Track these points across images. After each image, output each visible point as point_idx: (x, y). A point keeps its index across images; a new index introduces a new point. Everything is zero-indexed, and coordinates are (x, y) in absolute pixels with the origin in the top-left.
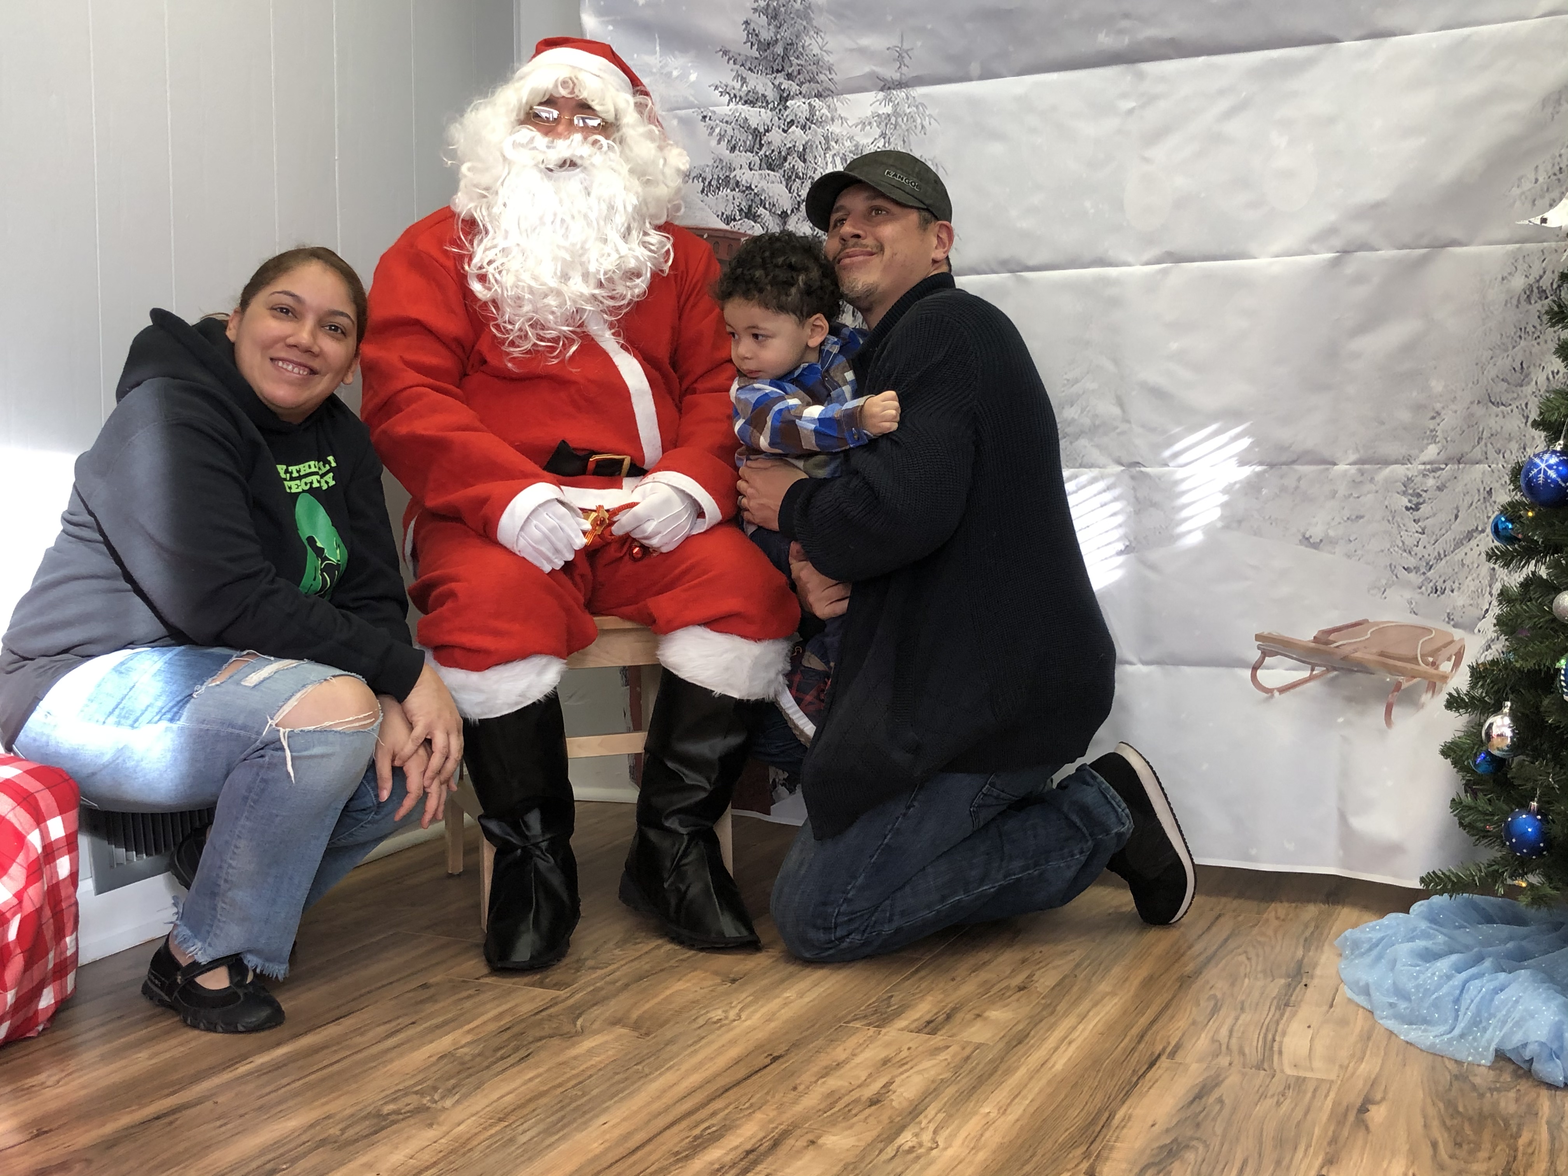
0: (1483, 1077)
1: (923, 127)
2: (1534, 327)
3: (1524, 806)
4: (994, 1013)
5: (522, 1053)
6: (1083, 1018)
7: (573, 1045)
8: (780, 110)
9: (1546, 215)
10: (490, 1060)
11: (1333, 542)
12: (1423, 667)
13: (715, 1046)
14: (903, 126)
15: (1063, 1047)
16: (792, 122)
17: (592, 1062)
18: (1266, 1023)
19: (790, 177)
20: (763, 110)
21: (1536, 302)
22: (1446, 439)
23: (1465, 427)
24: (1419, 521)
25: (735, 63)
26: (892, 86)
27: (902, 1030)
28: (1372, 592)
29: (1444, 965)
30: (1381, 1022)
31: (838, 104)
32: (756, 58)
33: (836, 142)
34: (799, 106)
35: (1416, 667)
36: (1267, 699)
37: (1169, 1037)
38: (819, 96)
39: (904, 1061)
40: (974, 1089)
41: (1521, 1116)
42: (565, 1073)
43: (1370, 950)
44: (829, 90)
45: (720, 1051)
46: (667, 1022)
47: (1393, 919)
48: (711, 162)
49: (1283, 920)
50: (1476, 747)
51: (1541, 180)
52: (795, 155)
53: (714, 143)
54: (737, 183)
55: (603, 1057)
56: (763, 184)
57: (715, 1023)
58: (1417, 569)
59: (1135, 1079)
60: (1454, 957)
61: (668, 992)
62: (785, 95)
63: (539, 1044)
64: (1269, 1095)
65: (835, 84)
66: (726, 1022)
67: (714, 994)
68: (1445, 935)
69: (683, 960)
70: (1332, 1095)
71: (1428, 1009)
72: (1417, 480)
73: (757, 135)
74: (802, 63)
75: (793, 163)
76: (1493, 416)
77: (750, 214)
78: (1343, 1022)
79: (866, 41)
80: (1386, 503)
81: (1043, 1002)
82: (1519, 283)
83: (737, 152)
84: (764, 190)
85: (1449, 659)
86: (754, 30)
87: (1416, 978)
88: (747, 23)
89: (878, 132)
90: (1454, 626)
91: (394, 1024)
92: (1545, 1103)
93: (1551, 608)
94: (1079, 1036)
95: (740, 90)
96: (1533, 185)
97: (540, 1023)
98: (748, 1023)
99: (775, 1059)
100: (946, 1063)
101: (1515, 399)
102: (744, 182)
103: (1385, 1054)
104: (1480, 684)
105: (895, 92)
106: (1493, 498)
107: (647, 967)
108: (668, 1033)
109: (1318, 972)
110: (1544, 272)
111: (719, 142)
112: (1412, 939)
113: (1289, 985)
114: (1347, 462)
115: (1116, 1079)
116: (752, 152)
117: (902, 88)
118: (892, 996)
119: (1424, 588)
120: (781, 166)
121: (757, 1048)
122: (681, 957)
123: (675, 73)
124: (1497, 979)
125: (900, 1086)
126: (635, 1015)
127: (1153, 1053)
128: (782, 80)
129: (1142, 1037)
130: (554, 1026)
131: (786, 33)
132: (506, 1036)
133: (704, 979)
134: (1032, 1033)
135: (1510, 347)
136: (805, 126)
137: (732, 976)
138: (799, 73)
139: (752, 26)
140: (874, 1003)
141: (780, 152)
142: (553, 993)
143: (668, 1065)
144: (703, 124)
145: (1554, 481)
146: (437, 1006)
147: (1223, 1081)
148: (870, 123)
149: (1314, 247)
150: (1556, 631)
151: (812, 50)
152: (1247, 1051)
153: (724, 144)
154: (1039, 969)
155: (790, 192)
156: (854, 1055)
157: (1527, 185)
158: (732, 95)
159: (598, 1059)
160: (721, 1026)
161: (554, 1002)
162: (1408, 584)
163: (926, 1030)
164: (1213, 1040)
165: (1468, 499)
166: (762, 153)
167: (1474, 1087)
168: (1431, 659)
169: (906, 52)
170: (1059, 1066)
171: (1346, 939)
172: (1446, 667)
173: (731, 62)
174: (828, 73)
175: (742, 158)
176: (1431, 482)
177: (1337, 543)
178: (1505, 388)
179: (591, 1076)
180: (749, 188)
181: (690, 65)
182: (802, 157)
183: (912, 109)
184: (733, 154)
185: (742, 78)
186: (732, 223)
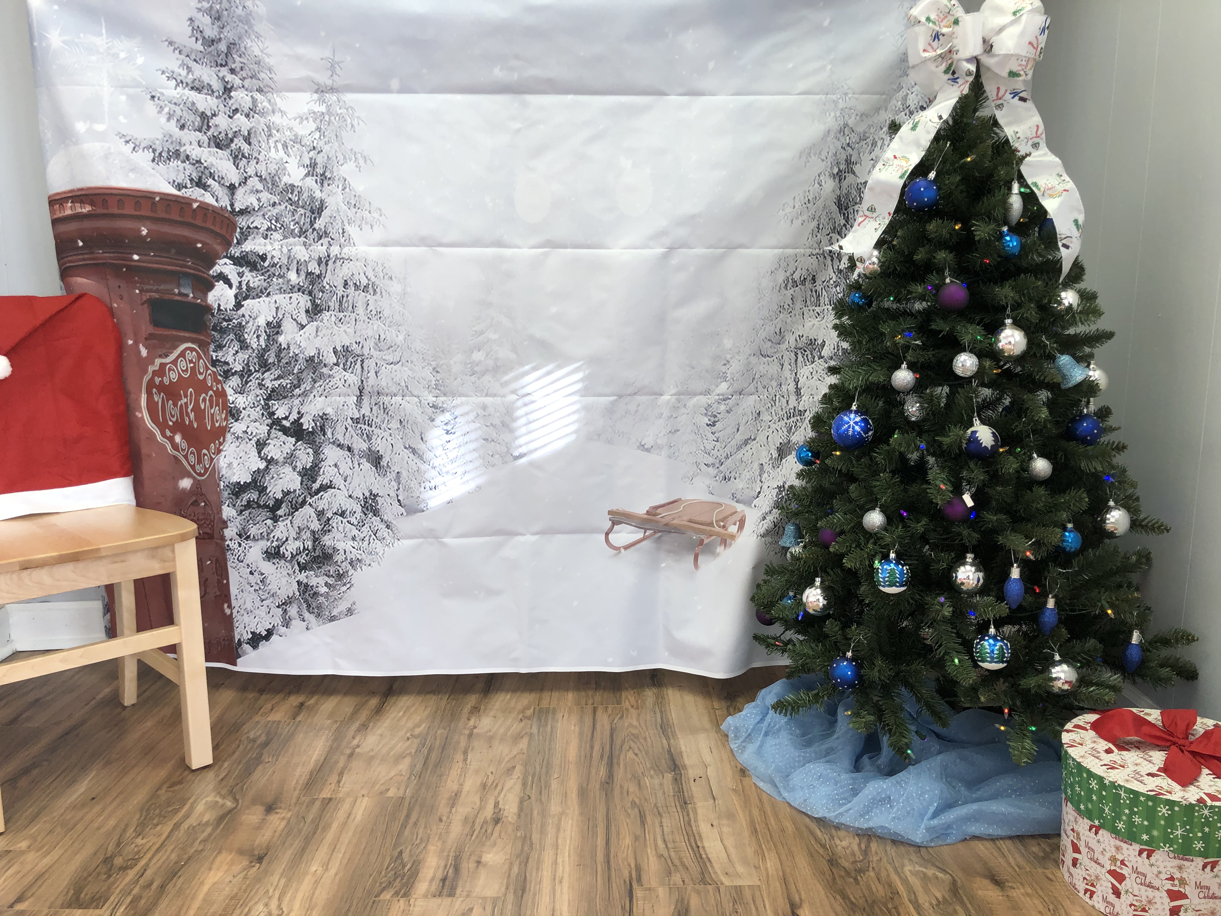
1: (352, 126)
2: (789, 305)
3: (843, 655)
4: (488, 856)
8: (225, 99)
11: (660, 448)
12: (719, 530)
14: (336, 123)
16: (236, 111)
18: (683, 827)
19: (236, 156)
20: (209, 97)
21: (790, 289)
22: (733, 379)
23: (745, 371)
24: (715, 433)
25: (180, 53)
26: (324, 89)
28: (684, 480)
31: (278, 100)
32: (201, 52)
33: (277, 131)
34: (242, 98)
35: (713, 529)
36: (616, 555)
37: (627, 859)
38: (260, 90)
44: (269, 87)
48: (160, 137)
49: (637, 708)
52: (241, 138)
53: (163, 120)
54: (188, 157)
56: (212, 160)
58: (713, 465)
62: (229, 86)
65: (275, 83)
67: (248, 882)
70: (767, 904)
72: (714, 406)
73: (204, 117)
74: (245, 61)
76: (762, 364)
77: (200, 184)
79: (303, 50)
80: (694, 421)
81: (519, 834)
82: (780, 275)
83: (186, 130)
84: (213, 165)
85: (734, 525)
86: (198, 27)
88: (191, 19)
89: (312, 126)
90: (737, 502)
94: (563, 872)
95: (186, 77)
101: (776, 352)
102: (194, 157)
105: (327, 96)
106: (763, 418)
110: (796, 269)
111: (168, 120)
114: (671, 393)
116: (201, 132)
117: (334, 92)
119: (717, 477)
120: (228, 146)
123: (122, 55)
127: (625, 881)
128: (226, 73)
129: (608, 862)
131: (229, 34)
133: (232, 863)
135: (774, 318)
136: (248, 115)
137: (256, 853)
138: (242, 69)
139: (196, 23)
140: (389, 864)
141: (227, 135)
144: (152, 102)
145: (858, 433)
147: (688, 905)
148: (307, 119)
149: (650, 244)
151: (254, 52)
153: (173, 122)
155: (237, 168)
157: (789, 210)
158: (179, 81)
162: (707, 475)
163: (445, 892)
164: (659, 855)
165: (747, 419)
166: (209, 133)
168: (722, 524)
169: (338, 63)
172: (732, 528)
173: (177, 52)
174: (268, 73)
175: (191, 136)
176: (722, 408)
177: (662, 448)
178: (769, 345)
180: (199, 162)
181: (136, 49)
182: (247, 140)
183: (343, 111)
184: (182, 132)
185: (188, 67)
186: (184, 190)
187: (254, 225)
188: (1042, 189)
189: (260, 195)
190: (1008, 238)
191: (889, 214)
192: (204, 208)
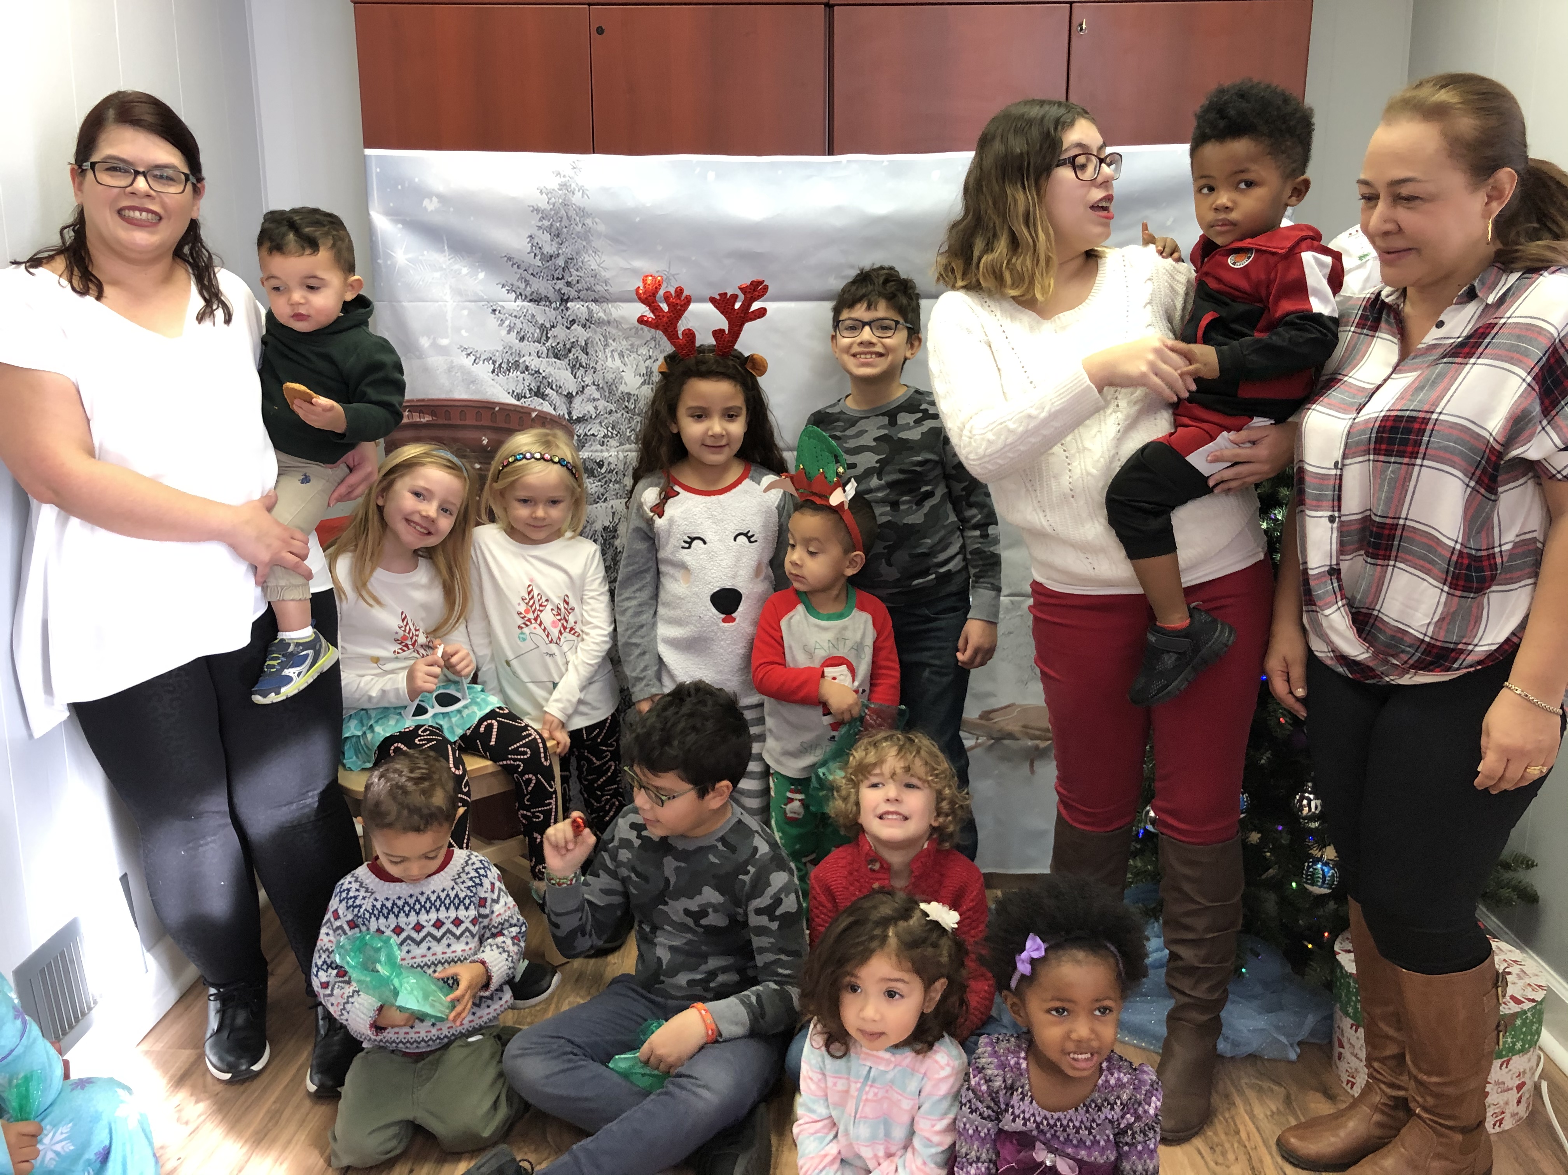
8: (562, 310)
16: (573, 322)
19: (574, 366)
20: (547, 309)
25: (518, 268)
31: (613, 310)
32: (539, 267)
34: (579, 309)
38: (595, 301)
44: (603, 297)
48: (501, 348)
52: (579, 348)
53: (504, 332)
54: (527, 368)
56: (550, 370)
62: (565, 298)
65: (610, 294)
73: (543, 329)
74: (582, 274)
75: (577, 354)
77: (539, 393)
83: (525, 342)
84: (551, 375)
86: (537, 244)
88: (531, 237)
95: (525, 290)
102: (533, 367)
111: (508, 332)
116: (540, 343)
120: (566, 356)
123: (464, 271)
128: (562, 286)
131: (567, 250)
136: (585, 326)
138: (578, 282)
139: (536, 241)
141: (565, 345)
144: (493, 315)
151: (590, 265)
155: (575, 378)
158: (518, 294)
166: (548, 344)
169: (675, 274)
173: (515, 267)
174: (604, 284)
175: (530, 347)
181: (477, 265)
182: (585, 350)
184: (521, 343)
185: (527, 281)
186: (523, 400)
189: (597, 403)
192: (542, 416)
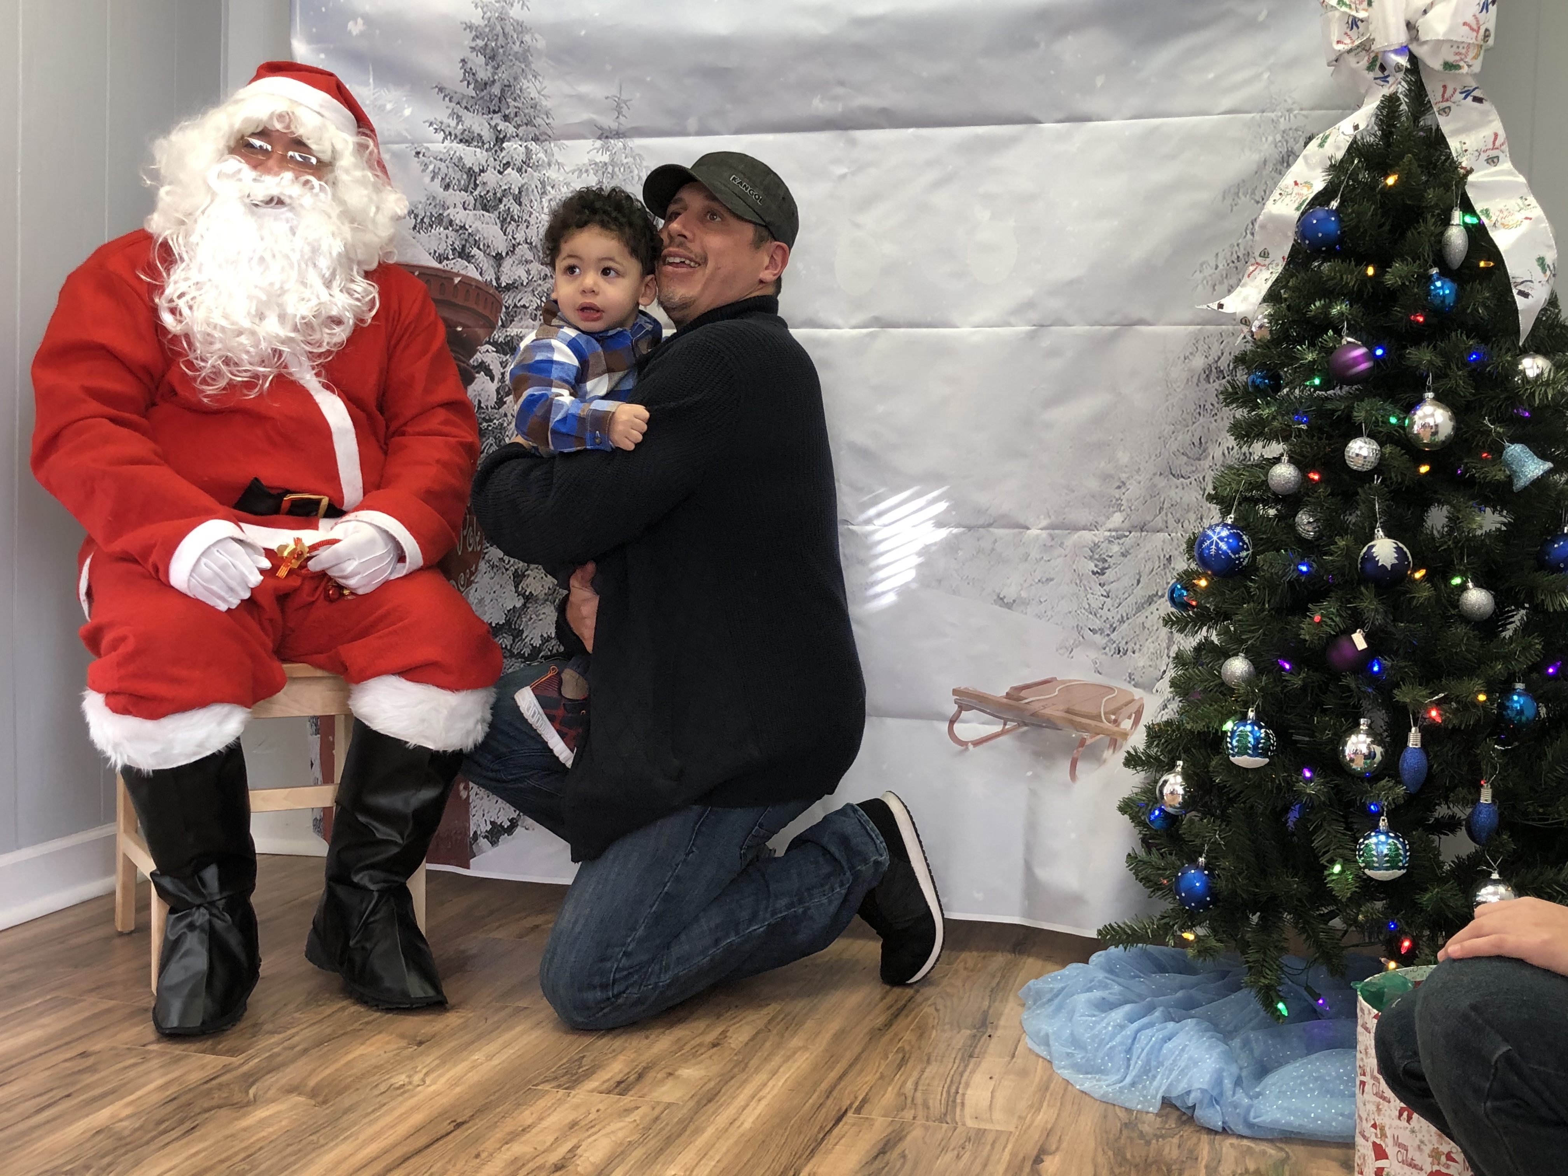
0: (1150, 1124)
2: (1212, 405)
3: (1193, 861)
4: (687, 1071)
5: (188, 1125)
6: (774, 1073)
7: (244, 1115)
8: (496, 151)
9: (1223, 301)
10: (154, 1133)
11: (1026, 603)
12: (1106, 725)
13: (396, 1113)
14: (620, 176)
15: (753, 1103)
16: (508, 164)
17: (264, 1134)
18: (950, 1075)
19: (505, 219)
20: (478, 150)
21: (1214, 381)
22: (1130, 508)
23: (1148, 497)
24: (1104, 585)
25: (450, 100)
26: (609, 134)
27: (592, 1091)
28: (1061, 651)
29: (1118, 1015)
30: (1059, 1072)
31: (555, 149)
32: (472, 97)
33: (552, 187)
34: (515, 149)
35: (1099, 724)
36: (962, 752)
37: (857, 1092)
38: (536, 139)
39: (593, 1124)
40: (661, 1151)
41: (1183, 1162)
42: (233, 1147)
43: (1050, 1000)
44: (546, 134)
45: (401, 1118)
46: (347, 1088)
47: (1074, 969)
48: (424, 200)
49: (972, 971)
50: (1151, 804)
51: (1221, 267)
52: (511, 198)
53: (427, 180)
54: (451, 223)
55: (276, 1127)
56: (477, 224)
57: (399, 1088)
58: (1102, 631)
59: (821, 1136)
60: (1127, 1008)
61: (350, 1057)
62: (501, 136)
63: (207, 1115)
64: (951, 1147)
65: (552, 128)
66: (410, 1087)
67: (398, 1058)
68: (1119, 984)
69: (367, 1023)
70: (1010, 1146)
71: (1103, 1059)
72: (1103, 545)
73: (472, 174)
74: (520, 105)
75: (509, 205)
76: (1174, 487)
77: (463, 254)
78: (1024, 1073)
79: (586, 88)
80: (1074, 567)
81: (735, 1058)
82: (1199, 362)
83: (451, 190)
84: (478, 231)
85: (1129, 717)
86: (471, 69)
87: (1092, 1028)
88: (463, 61)
90: (1135, 686)
91: (45, 1097)
92: (1205, 1147)
93: (1220, 672)
94: (769, 1093)
95: (455, 128)
96: (1213, 270)
97: (209, 1092)
98: (433, 1088)
99: (459, 1125)
100: (635, 1124)
101: (1194, 472)
102: (457, 222)
103: (1061, 1104)
104: (1155, 743)
105: (612, 141)
106: (1172, 565)
107: (329, 1030)
108: (347, 1100)
109: (1002, 1022)
110: (1222, 354)
111: (433, 179)
112: (1090, 990)
113: (974, 1036)
114: (1040, 526)
115: (802, 1137)
116: (467, 192)
117: (619, 138)
118: (584, 1057)
119: (1107, 649)
120: (496, 208)
121: (440, 1115)
122: (366, 1020)
123: (389, 107)
124: (1166, 1028)
125: (586, 1150)
126: (312, 1082)
127: (840, 1109)
128: (499, 121)
129: (830, 1092)
130: (224, 1095)
131: (503, 75)
132: (170, 1107)
133: (388, 1043)
134: (723, 1091)
135: (1191, 423)
136: (521, 170)
137: (418, 1039)
138: (516, 115)
139: (469, 65)
140: (564, 1064)
141: (495, 194)
142: (226, 1060)
143: (346, 1135)
144: (416, 159)
145: (1225, 553)
146: (97, 1076)
147: (906, 1136)
148: (587, 171)
149: (1012, 320)
150: (1224, 695)
151: (530, 93)
152: (931, 1102)
153: (438, 181)
154: (734, 1024)
155: (505, 234)
156: (541, 1119)
157: (1208, 271)
158: (447, 133)
159: (271, 1130)
160: (404, 1092)
161: (227, 1069)
162: (1093, 645)
163: (617, 1090)
164: (901, 1094)
165: (1149, 565)
166: (476, 193)
167: (1142, 1135)
168: (1113, 717)
169: (625, 102)
170: (747, 1125)
171: (1029, 989)
172: (1127, 724)
173: (447, 99)
174: (545, 117)
175: (456, 197)
176: (1115, 548)
177: (1028, 604)
178: (1184, 461)
179: (261, 1148)
180: (463, 227)
181: (404, 99)
182: (518, 200)
183: (630, 160)
184: (446, 193)
185: (458, 116)
186: (444, 262)
187: (522, 303)
188: (1494, 219)
189: (530, 266)
190: (1439, 284)
191: (1283, 258)
192: (467, 282)
